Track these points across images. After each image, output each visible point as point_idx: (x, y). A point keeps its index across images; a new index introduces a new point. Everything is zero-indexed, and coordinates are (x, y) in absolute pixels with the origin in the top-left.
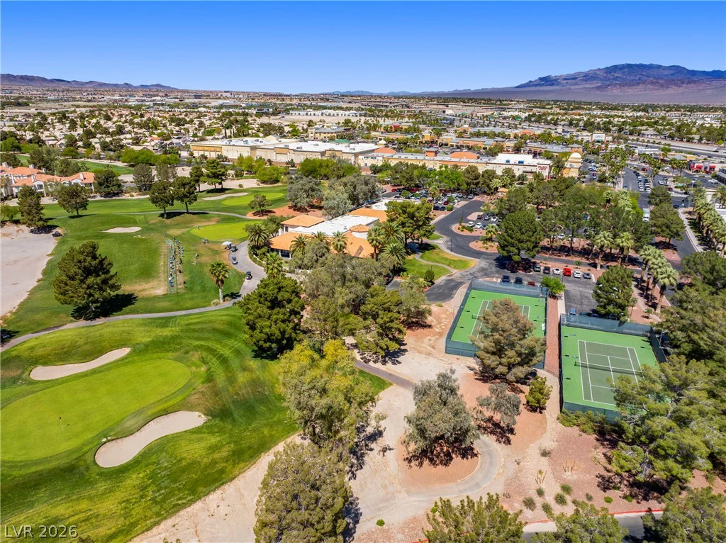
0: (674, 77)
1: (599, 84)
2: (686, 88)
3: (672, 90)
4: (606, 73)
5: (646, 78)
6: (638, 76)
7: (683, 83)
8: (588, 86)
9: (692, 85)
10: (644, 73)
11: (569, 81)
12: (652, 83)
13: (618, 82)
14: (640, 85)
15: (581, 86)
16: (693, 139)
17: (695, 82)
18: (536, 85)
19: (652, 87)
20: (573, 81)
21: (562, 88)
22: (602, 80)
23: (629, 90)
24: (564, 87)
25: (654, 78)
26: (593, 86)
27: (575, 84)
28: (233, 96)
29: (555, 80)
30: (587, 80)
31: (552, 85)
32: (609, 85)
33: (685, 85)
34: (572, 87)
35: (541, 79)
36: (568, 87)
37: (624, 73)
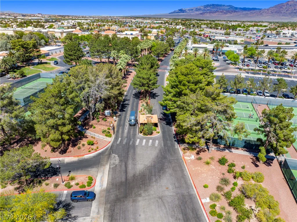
0: (229, 10)
1: (202, 12)
2: (234, 14)
3: (229, 15)
4: (204, 7)
5: (219, 10)
6: (216, 9)
7: (232, 12)
8: (197, 13)
9: (236, 13)
10: (218, 8)
11: (190, 11)
12: (221, 12)
13: (209, 11)
14: (217, 13)
15: (195, 13)
16: (218, 28)
17: (237, 12)
18: (177, 12)
19: (221, 14)
20: (192, 11)
21: (187, 14)
22: (203, 11)
23: (213, 15)
24: (188, 14)
25: (222, 10)
26: (199, 13)
27: (193, 12)
28: (42, 16)
29: (184, 10)
30: (197, 11)
31: (183, 12)
32: (205, 12)
33: (233, 13)
34: (191, 13)
35: (179, 10)
36: (190, 13)
37: (211, 8)
